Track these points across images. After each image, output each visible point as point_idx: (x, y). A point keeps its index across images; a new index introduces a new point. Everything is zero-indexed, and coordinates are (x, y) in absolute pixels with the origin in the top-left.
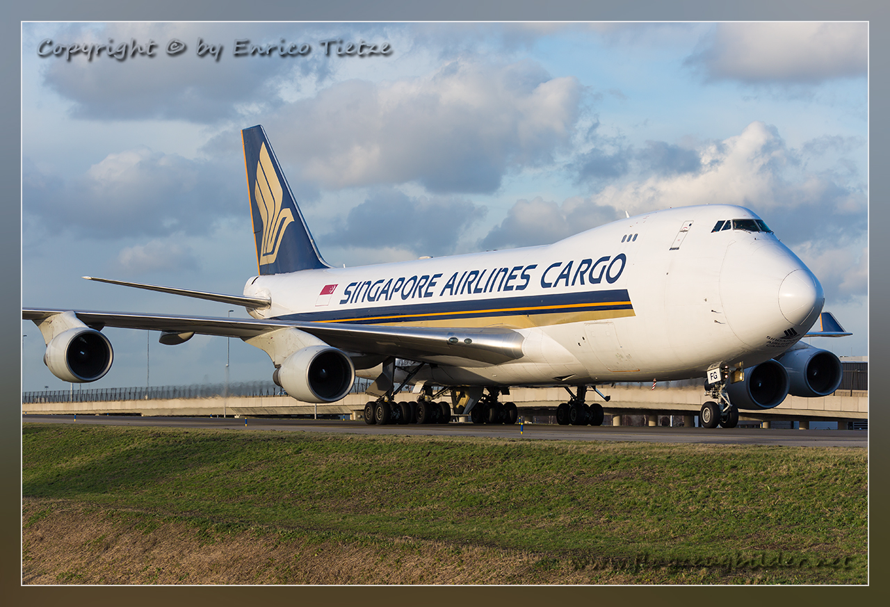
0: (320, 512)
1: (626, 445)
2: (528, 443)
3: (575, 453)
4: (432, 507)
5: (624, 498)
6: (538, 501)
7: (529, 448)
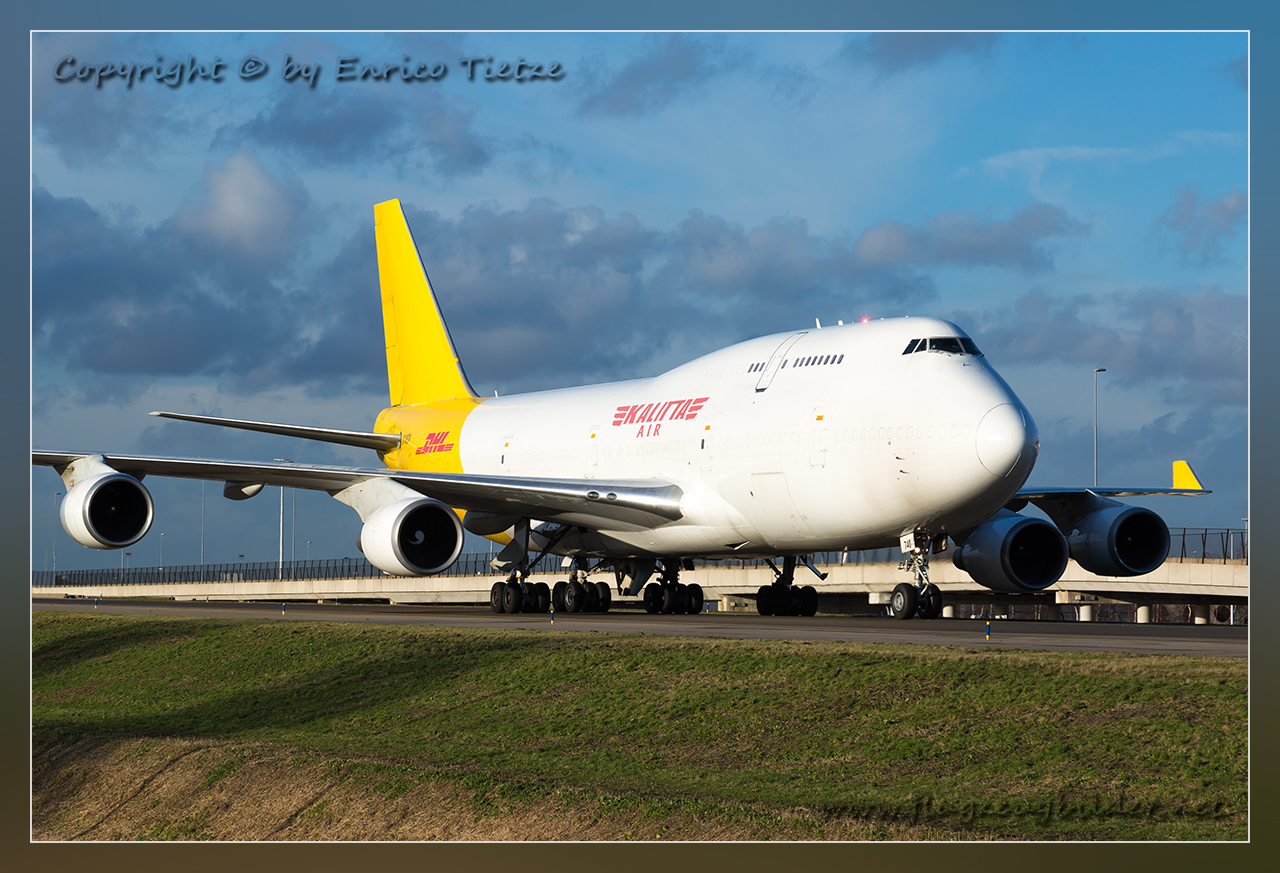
0: (665, 765)
1: (1154, 661)
2: (997, 656)
3: (1072, 674)
4: (842, 759)
5: (1149, 747)
6: (1012, 752)
7: (997, 664)
